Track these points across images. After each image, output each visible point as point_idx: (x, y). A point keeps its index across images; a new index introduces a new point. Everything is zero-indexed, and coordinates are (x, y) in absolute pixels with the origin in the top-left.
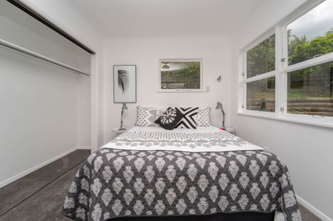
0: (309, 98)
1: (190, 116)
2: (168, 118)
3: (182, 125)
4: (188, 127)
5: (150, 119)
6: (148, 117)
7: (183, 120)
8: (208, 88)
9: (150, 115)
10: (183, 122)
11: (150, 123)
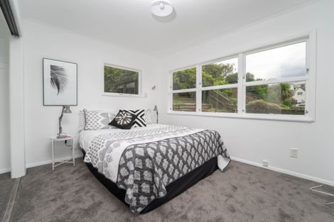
0: (186, 104)
1: (141, 117)
2: (124, 120)
3: (136, 125)
4: (140, 126)
5: (102, 122)
6: (100, 120)
7: (136, 120)
8: (146, 94)
9: (103, 118)
10: (136, 122)
11: (103, 126)
